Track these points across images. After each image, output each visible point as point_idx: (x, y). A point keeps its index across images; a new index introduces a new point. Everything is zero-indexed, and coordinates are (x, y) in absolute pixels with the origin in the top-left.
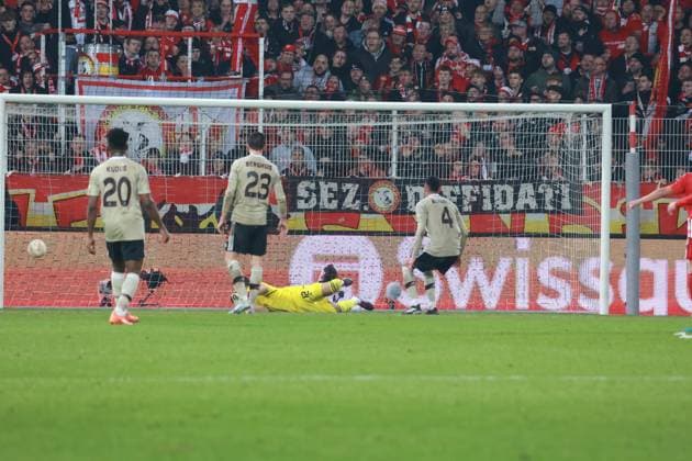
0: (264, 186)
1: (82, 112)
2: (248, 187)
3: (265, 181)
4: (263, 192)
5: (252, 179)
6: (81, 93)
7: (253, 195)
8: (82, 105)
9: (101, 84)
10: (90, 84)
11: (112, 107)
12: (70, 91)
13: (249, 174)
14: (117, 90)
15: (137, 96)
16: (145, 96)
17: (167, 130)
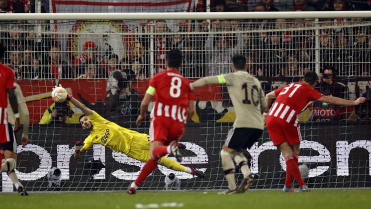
6: (54, 11)
8: (55, 21)
14: (82, 7)
15: (101, 11)
16: (107, 11)
17: (128, 40)
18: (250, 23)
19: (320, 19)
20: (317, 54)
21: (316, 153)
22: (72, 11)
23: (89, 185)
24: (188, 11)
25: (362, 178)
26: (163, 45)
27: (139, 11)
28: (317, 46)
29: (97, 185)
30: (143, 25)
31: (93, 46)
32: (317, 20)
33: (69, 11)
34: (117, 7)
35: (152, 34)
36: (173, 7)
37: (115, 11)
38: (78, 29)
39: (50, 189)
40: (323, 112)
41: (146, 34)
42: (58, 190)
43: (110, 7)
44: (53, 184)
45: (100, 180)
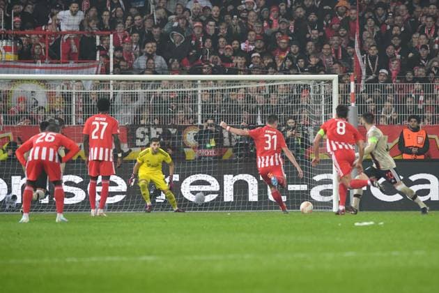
14: (16, 70)
15: (29, 73)
16: (35, 73)
17: (50, 96)
18: (151, 83)
19: (202, 81)
20: (200, 108)
21: (208, 184)
22: (8, 73)
23: (37, 207)
24: (97, 74)
25: (244, 203)
26: (81, 100)
27: (59, 73)
28: (199, 102)
29: (43, 207)
30: (68, 84)
32: (199, 82)
33: (5, 73)
34: (42, 70)
35: (74, 91)
36: (85, 70)
37: (41, 73)
38: (13, 87)
39: (7, 211)
40: (207, 153)
41: (69, 91)
42: (13, 211)
43: (37, 70)
44: (10, 207)
45: (46, 204)
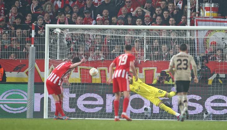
0: (185, 64)
1: (197, 34)
2: (178, 66)
3: (185, 62)
4: (185, 67)
5: (179, 62)
6: (197, 25)
7: (181, 69)
8: (197, 31)
9: (206, 20)
10: (202, 21)
11: (210, 31)
12: (192, 24)
13: (178, 60)
31: (215, 44)
38: (209, 35)
